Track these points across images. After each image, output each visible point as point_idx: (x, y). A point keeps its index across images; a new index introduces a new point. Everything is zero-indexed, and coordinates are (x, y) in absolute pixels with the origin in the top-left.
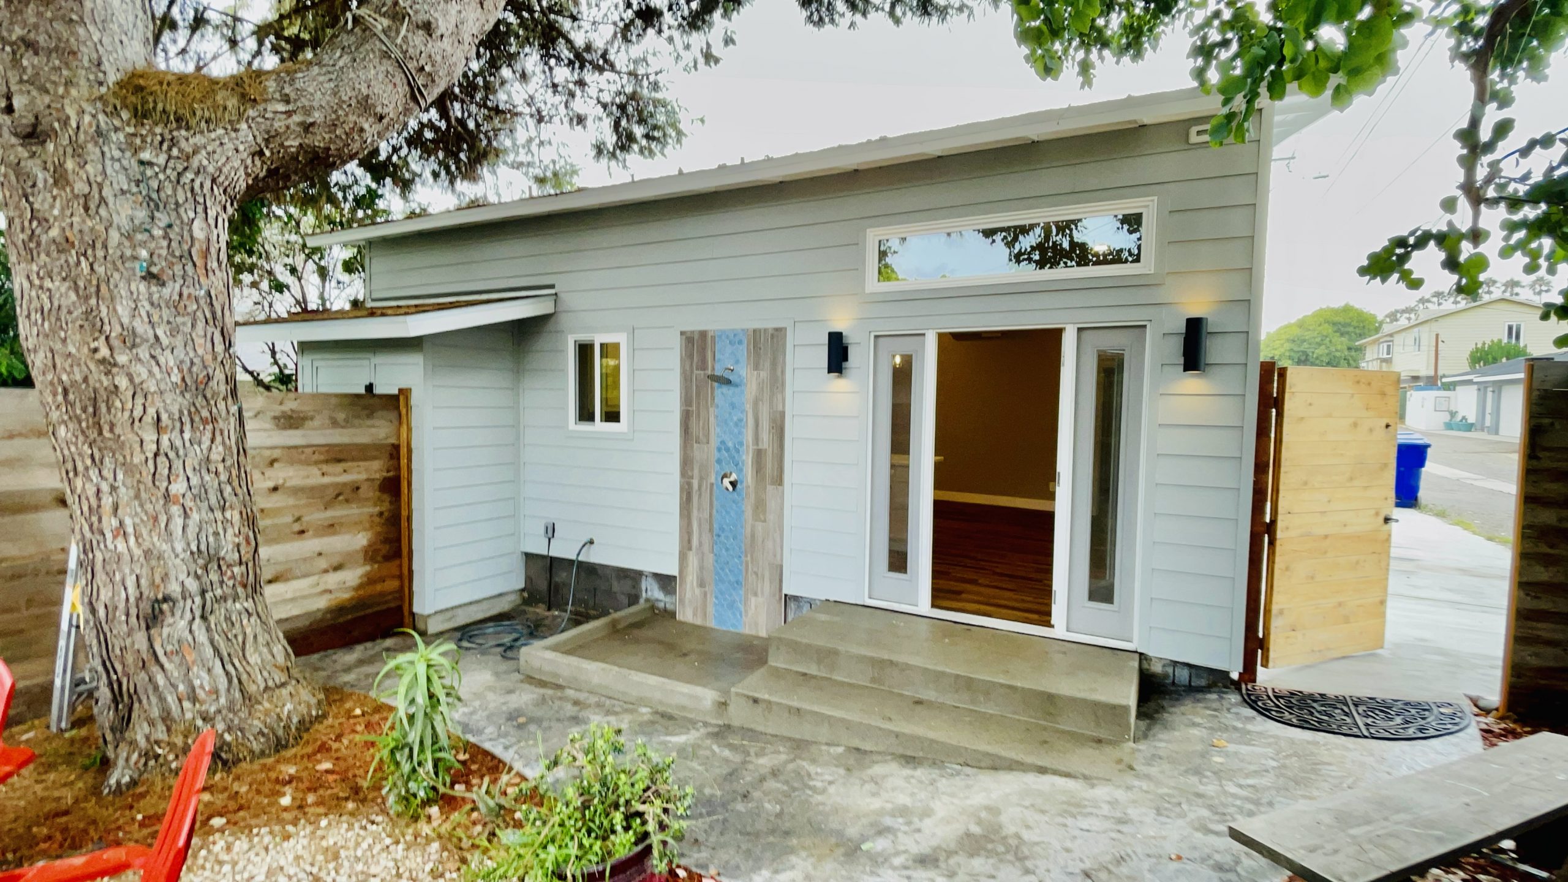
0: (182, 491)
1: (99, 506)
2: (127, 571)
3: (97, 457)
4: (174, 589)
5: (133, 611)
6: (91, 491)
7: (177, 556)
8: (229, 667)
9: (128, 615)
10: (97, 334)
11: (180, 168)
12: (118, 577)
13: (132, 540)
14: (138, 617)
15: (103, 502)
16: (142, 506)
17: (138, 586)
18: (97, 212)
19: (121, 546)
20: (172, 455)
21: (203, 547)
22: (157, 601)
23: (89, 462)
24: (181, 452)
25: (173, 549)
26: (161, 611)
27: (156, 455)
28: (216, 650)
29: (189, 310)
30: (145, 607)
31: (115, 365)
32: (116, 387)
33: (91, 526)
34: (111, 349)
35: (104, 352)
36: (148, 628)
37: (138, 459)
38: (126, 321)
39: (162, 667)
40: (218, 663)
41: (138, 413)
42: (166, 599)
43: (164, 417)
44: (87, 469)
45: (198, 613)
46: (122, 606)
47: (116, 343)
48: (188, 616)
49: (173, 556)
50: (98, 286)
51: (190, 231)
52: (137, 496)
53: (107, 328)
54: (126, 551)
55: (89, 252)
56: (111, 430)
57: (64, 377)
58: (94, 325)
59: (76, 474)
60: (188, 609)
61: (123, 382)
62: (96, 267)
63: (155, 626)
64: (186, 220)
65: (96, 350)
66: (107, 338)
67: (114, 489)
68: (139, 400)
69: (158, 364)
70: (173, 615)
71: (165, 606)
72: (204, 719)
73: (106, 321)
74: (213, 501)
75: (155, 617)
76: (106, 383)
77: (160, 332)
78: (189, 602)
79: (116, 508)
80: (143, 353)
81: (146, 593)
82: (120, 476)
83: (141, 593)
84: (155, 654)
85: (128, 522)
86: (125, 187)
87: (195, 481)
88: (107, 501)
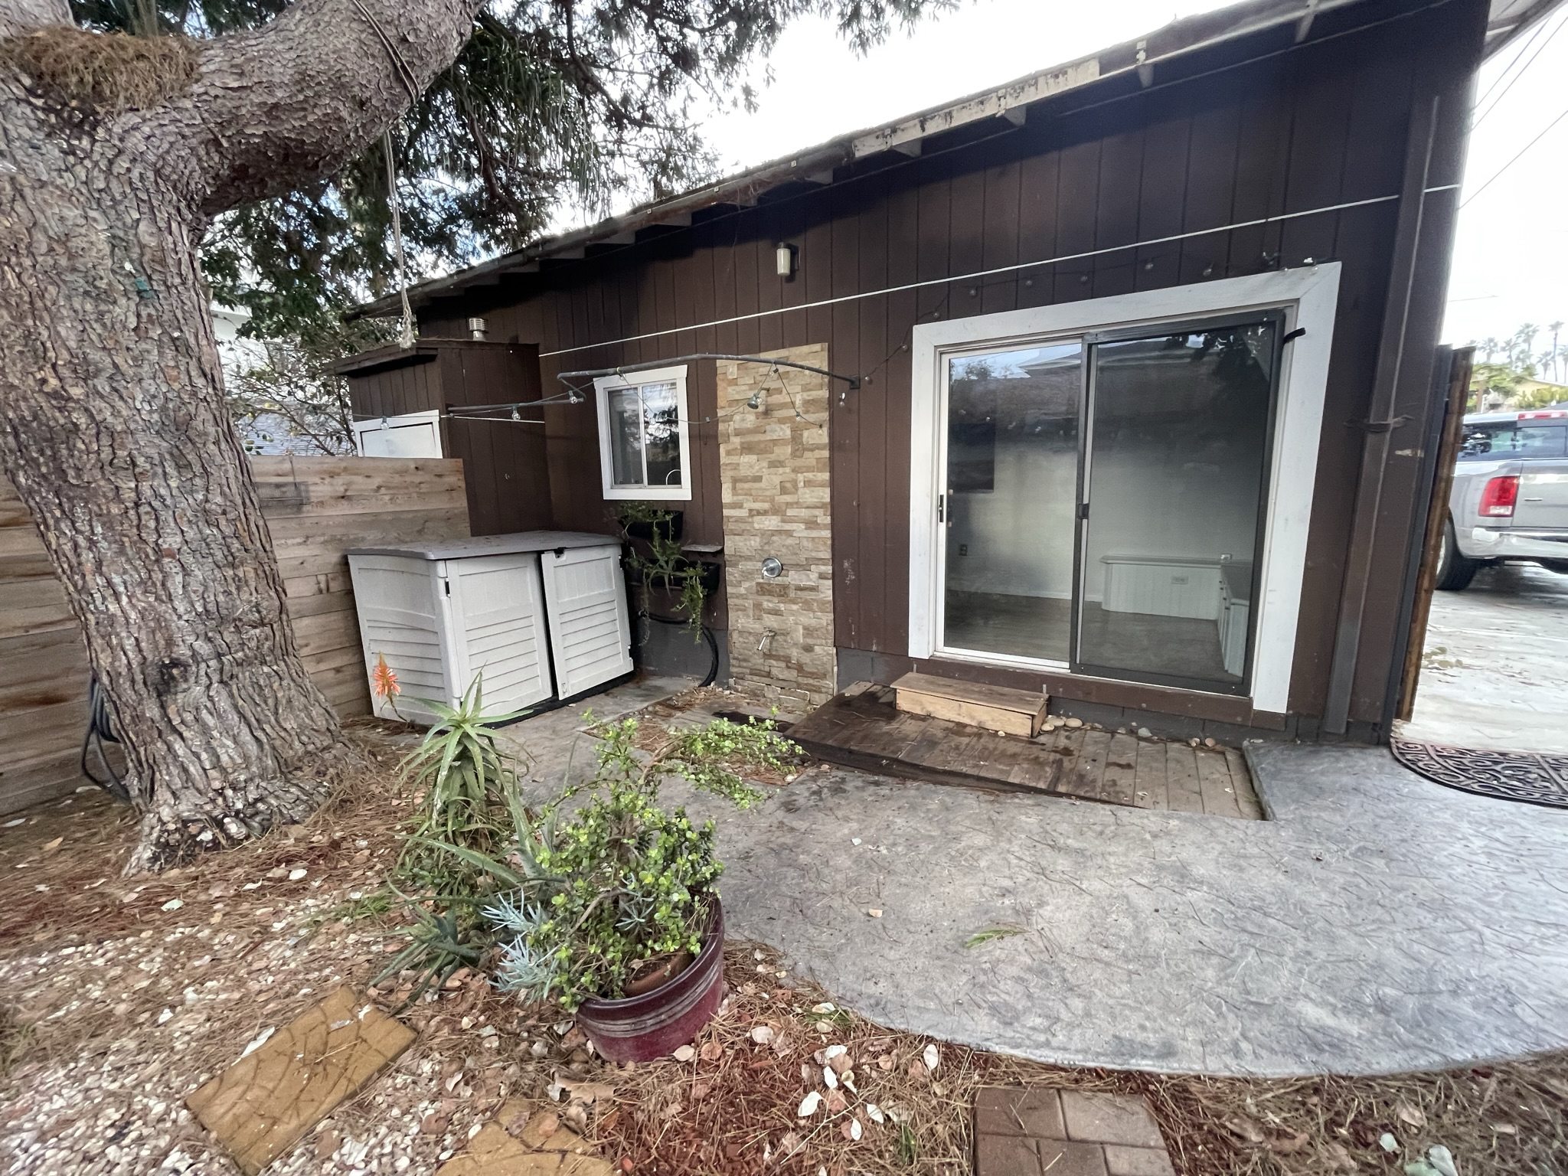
0: (176, 546)
1: (80, 564)
2: (124, 634)
3: (66, 506)
4: (182, 652)
5: (139, 677)
6: (68, 547)
7: (180, 617)
8: (259, 734)
9: (133, 681)
10: (41, 362)
11: (110, 154)
12: (115, 641)
13: (124, 600)
14: (145, 683)
15: (83, 558)
16: (129, 561)
17: (140, 651)
18: (12, 209)
19: (113, 608)
20: (156, 504)
21: (212, 607)
22: (164, 665)
23: (58, 513)
24: (169, 502)
25: (175, 610)
26: (172, 678)
27: (137, 505)
28: (242, 716)
29: (151, 334)
30: (153, 673)
31: (69, 399)
32: (75, 425)
33: (75, 586)
34: (61, 380)
35: (53, 382)
36: (159, 695)
37: (115, 510)
38: (72, 344)
39: (181, 735)
40: (245, 730)
41: (106, 454)
42: (175, 663)
43: (140, 461)
44: (57, 521)
45: (215, 678)
46: (124, 671)
47: (65, 373)
48: (204, 680)
49: (175, 618)
50: (31, 303)
51: (136, 235)
52: (122, 551)
53: (51, 354)
54: (119, 613)
55: (14, 260)
56: (79, 476)
57: (11, 415)
58: (35, 351)
59: (47, 527)
60: (202, 672)
61: (82, 420)
62: (25, 277)
63: (168, 692)
64: (129, 221)
65: (44, 381)
66: (54, 366)
67: (92, 543)
68: (105, 440)
69: (121, 397)
70: (186, 680)
71: (175, 672)
72: (234, 789)
73: (49, 345)
74: (219, 556)
75: (167, 683)
76: (62, 421)
77: (119, 360)
78: (203, 665)
79: (99, 564)
80: (102, 384)
81: (150, 658)
82: (99, 530)
83: (145, 658)
84: (170, 721)
85: (116, 580)
86: (44, 178)
87: (191, 534)
88: (88, 557)
